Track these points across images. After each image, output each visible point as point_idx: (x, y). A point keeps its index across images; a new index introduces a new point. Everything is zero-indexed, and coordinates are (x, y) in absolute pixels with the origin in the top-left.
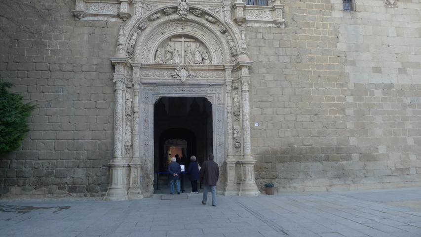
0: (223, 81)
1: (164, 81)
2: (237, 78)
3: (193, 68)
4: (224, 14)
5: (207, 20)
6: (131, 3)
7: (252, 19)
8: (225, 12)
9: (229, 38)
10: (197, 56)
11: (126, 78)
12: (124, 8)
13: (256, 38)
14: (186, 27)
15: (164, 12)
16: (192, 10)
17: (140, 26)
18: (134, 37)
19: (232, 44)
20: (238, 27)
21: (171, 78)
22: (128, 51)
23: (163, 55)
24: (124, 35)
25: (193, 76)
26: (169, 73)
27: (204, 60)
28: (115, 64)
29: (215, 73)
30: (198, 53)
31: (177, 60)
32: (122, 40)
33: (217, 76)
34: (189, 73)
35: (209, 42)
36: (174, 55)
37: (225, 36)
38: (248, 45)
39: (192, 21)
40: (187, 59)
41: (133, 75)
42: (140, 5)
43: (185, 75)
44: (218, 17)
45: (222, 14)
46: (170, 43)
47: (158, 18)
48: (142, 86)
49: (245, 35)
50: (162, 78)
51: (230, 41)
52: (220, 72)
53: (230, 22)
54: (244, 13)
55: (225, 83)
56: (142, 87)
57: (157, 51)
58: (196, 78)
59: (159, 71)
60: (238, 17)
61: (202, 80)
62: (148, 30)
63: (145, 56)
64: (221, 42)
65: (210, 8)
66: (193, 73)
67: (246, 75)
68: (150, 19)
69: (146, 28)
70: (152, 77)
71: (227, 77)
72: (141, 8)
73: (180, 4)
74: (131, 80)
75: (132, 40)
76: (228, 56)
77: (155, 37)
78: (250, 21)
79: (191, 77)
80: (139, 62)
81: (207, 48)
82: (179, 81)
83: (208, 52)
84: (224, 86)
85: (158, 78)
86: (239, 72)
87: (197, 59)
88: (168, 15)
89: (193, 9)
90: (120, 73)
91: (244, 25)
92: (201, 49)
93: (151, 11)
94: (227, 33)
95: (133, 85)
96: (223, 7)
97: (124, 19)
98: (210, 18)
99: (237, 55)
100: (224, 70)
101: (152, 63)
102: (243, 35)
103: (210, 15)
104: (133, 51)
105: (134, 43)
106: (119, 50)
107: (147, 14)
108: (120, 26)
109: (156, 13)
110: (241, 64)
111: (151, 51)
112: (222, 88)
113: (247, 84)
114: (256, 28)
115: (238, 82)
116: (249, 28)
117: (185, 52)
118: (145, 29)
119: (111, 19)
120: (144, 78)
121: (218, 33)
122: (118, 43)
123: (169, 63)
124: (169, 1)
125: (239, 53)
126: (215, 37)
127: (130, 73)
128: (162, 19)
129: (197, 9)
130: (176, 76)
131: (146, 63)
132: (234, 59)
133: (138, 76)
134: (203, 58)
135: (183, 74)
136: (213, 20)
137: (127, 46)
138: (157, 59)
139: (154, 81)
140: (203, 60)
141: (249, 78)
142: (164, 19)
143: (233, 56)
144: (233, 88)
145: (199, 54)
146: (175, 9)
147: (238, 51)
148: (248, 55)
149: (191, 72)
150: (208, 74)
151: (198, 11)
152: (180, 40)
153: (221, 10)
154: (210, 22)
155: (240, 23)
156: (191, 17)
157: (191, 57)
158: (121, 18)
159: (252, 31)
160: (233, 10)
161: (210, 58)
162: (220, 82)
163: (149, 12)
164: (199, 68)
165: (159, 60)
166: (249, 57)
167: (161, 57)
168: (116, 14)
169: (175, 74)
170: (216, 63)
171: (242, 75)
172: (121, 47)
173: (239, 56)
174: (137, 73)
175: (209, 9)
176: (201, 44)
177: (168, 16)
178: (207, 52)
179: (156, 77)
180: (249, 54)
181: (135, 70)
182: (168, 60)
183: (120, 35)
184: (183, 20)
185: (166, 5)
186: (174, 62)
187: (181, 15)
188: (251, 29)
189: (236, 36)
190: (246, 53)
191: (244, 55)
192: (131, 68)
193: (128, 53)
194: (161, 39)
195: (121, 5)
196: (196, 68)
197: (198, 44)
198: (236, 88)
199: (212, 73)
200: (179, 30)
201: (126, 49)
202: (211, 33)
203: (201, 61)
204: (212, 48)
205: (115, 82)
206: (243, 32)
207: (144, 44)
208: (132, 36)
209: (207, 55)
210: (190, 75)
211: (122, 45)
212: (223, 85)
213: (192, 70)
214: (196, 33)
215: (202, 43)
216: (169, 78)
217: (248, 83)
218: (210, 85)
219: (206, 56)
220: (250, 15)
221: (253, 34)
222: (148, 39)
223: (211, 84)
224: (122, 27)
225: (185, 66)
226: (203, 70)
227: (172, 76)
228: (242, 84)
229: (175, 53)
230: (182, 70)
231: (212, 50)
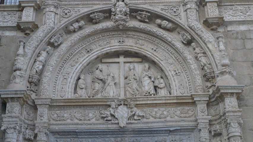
0: (194, 123)
1: (89, 126)
2: (218, 117)
3: (138, 103)
4: (187, 13)
5: (160, 26)
6: (38, 9)
7: (235, 20)
8: (188, 11)
9: (198, 50)
10: (146, 84)
11: (25, 123)
12: (28, 15)
13: (244, 47)
14: (126, 40)
15: (90, 19)
16: (134, 13)
17: (52, 41)
18: (41, 58)
19: (203, 60)
20: (212, 32)
21: (101, 121)
22: (30, 80)
23: (89, 85)
24: (24, 55)
25: (139, 116)
26: (97, 113)
27: (158, 90)
28: (6, 100)
29: (178, 111)
30: (147, 78)
31: (111, 92)
32: (21, 63)
33: (182, 115)
34: (132, 112)
35: (165, 59)
36: (106, 84)
37: (191, 49)
38: (232, 60)
39: (135, 30)
40: (129, 89)
41: (36, 120)
42: (52, 10)
43: (126, 115)
44: (178, 19)
45: (183, 14)
46: (101, 66)
47: (80, 28)
48: (51, 136)
49: (225, 44)
50: (86, 122)
51: (199, 55)
52: (187, 108)
53: (198, 26)
54: (220, 12)
55: (196, 126)
56: (52, 138)
57: (79, 78)
58: (145, 120)
59: (81, 110)
60: (210, 16)
61: (155, 122)
62: (64, 47)
63: (59, 87)
64: (185, 59)
65: (163, 7)
66: (139, 112)
67: (234, 109)
68: (68, 31)
69: (61, 44)
70: (69, 121)
71: (200, 115)
72: (53, 14)
73: (115, 5)
74: (33, 127)
75: (38, 63)
76: (199, 80)
77: (77, 57)
78: (231, 23)
79: (136, 117)
80: (48, 97)
81: (162, 70)
82: (115, 126)
83: (164, 76)
84: (196, 132)
85: (79, 122)
86: (221, 105)
87: (147, 88)
88: (96, 23)
89: (136, 11)
90: (13, 115)
91: (221, 30)
92: (153, 72)
93: (69, 18)
94: (193, 44)
95: (36, 136)
96: (185, 5)
97: (27, 32)
98: (165, 23)
99: (213, 78)
100: (194, 103)
101: (70, 97)
102: (221, 43)
103: (163, 18)
104: (39, 81)
105: (41, 67)
106: (14, 78)
107: (63, 22)
108: (20, 42)
109: (77, 21)
110: (222, 91)
111: (69, 80)
112: (192, 135)
113: (237, 125)
114: (242, 32)
115: (220, 123)
116: (231, 33)
117: (126, 78)
118: (59, 45)
119: (8, 33)
120: (54, 122)
121: (179, 45)
122: (14, 68)
123: (99, 96)
124: (97, 3)
125: (217, 72)
126: (174, 52)
127: (32, 115)
128: (86, 29)
129: (143, 11)
130: (110, 118)
131: (61, 98)
132: (209, 84)
133: (45, 119)
134: (156, 88)
135: (122, 113)
136: (170, 25)
137: (28, 72)
138: (79, 91)
139: (72, 128)
140: (156, 90)
141: (240, 114)
142: (89, 29)
143: (208, 80)
144: (213, 133)
145: (149, 81)
146: (108, 14)
147: (215, 70)
148: (233, 76)
149: (135, 109)
150: (165, 113)
151: (144, 13)
152: (116, 60)
153: (182, 9)
154: (165, 29)
155: (214, 27)
156: (133, 23)
157: (135, 86)
158: (23, 30)
159: (237, 38)
160: (202, 8)
161: (168, 86)
162: (188, 124)
163: (67, 20)
164: (149, 102)
165: (82, 94)
166: (236, 79)
167: (86, 89)
168: (15, 25)
169: (109, 113)
170: (178, 92)
171: (227, 110)
172: (18, 73)
173: (218, 79)
174: (44, 114)
175: (162, 9)
176: (151, 66)
177: (97, 25)
178: (162, 78)
179: (76, 121)
180: (235, 74)
181: (40, 109)
182: (97, 93)
183: (18, 55)
184: (121, 28)
185: (93, 8)
186: (106, 95)
187: (117, 21)
188: (235, 35)
189: (210, 46)
190: (230, 73)
191: (227, 76)
192: (35, 107)
193: (30, 83)
194: (85, 59)
195: (24, 11)
196: (144, 102)
197: (147, 65)
198: (218, 134)
199: (172, 109)
200: (114, 45)
201: (27, 76)
202: (166, 46)
203: (153, 92)
204: (169, 69)
205: (5, 130)
206: (220, 39)
207: (58, 69)
208: (38, 56)
209: (162, 81)
210: (134, 115)
211: (20, 70)
212: (194, 129)
213: (137, 106)
214: (143, 47)
215: (153, 63)
216: (97, 122)
217: (239, 124)
218: (170, 131)
219: (161, 83)
220: (230, 13)
221: (239, 42)
222: (64, 60)
223: (172, 129)
224: (22, 43)
225: (125, 100)
226: (156, 105)
227: (103, 118)
228: (227, 125)
229: (109, 80)
230: (120, 108)
231: (170, 73)
